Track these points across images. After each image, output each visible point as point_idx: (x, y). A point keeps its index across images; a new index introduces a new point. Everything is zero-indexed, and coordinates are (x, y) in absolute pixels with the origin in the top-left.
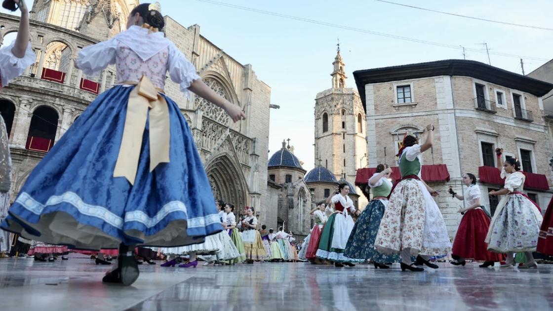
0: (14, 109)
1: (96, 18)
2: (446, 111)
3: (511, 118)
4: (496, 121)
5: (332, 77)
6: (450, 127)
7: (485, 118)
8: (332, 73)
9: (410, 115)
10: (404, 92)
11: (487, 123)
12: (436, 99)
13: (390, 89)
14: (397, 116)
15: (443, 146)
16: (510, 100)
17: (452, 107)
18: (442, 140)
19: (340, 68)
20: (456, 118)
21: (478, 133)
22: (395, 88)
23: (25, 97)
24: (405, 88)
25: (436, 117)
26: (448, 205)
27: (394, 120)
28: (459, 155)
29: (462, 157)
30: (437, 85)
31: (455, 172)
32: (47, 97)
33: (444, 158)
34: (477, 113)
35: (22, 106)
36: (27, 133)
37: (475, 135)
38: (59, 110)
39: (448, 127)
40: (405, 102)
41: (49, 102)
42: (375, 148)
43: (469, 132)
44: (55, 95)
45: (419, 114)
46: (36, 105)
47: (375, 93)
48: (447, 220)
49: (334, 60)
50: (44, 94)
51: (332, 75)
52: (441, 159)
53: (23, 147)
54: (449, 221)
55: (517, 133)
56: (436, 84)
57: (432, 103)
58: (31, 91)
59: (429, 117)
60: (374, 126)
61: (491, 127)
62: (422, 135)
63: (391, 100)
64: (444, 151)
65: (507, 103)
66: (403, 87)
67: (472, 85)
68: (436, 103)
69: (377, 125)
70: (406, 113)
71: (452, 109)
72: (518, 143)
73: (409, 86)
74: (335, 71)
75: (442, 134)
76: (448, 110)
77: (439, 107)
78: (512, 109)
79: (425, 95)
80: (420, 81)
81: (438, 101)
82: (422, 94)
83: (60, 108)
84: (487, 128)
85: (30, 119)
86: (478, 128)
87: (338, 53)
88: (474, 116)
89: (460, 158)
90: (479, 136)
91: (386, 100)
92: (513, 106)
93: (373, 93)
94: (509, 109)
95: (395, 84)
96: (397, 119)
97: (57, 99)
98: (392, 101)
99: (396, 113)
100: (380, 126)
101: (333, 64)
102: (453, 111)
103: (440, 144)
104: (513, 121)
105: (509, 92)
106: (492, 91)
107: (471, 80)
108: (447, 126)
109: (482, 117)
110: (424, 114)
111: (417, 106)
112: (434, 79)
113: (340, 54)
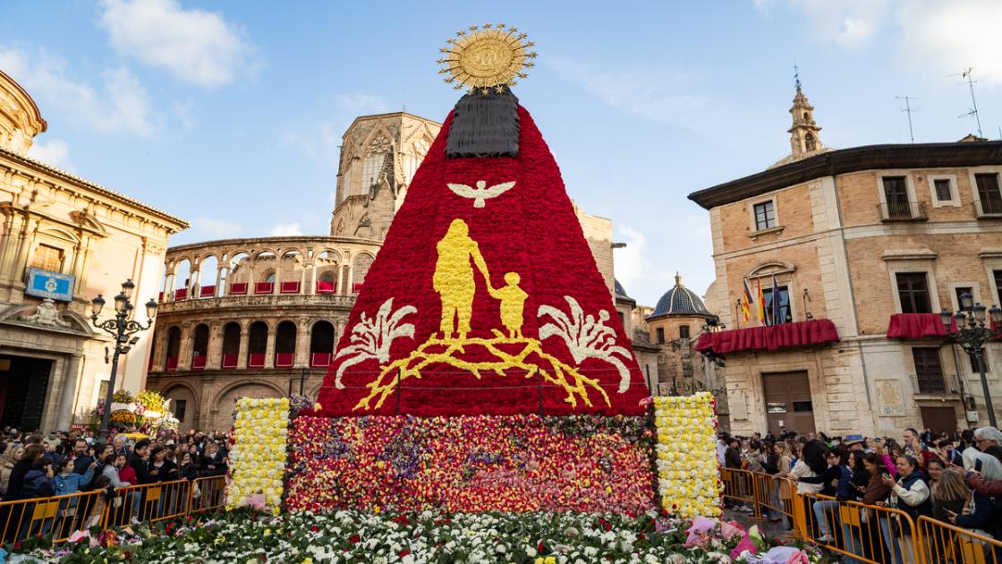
0: (296, 329)
1: (380, 192)
2: (827, 234)
3: (972, 219)
4: (929, 232)
5: (791, 134)
6: (836, 258)
7: (905, 232)
8: (790, 127)
9: (775, 246)
10: (765, 212)
11: (909, 240)
12: (812, 216)
13: (744, 210)
14: (754, 250)
15: (826, 288)
16: (969, 188)
17: (839, 226)
18: (824, 279)
19: (803, 117)
20: (845, 242)
21: (888, 260)
22: (751, 209)
23: (304, 315)
24: (767, 205)
25: (814, 244)
26: (838, 380)
27: (752, 256)
28: (854, 300)
29: (858, 302)
30: (813, 194)
31: (847, 329)
32: (321, 312)
33: (828, 308)
34: (885, 227)
35: (302, 324)
36: (309, 351)
37: (883, 265)
38: (333, 322)
39: (833, 259)
40: (767, 227)
41: (325, 316)
42: (728, 301)
43: (870, 262)
44: (328, 309)
45: (788, 243)
46: (314, 321)
47: (723, 220)
48: (839, 402)
49: (792, 105)
50: (319, 310)
51: (790, 131)
52: (824, 309)
53: (307, 365)
54: (842, 404)
55: (987, 243)
56: (811, 193)
57: (805, 224)
58: (307, 309)
59: (803, 246)
60: (725, 269)
61: (919, 245)
62: (793, 275)
63: (746, 227)
64: (827, 296)
65: (961, 194)
66: (764, 204)
67: (875, 182)
68: (812, 223)
69: (728, 267)
70: (766, 243)
71: (837, 230)
72: (987, 262)
73: (771, 201)
74: (794, 124)
75: (823, 270)
76: (830, 231)
77: (817, 228)
78: (973, 204)
79: (795, 212)
80: (787, 193)
81: (815, 219)
82: (791, 212)
83: (334, 320)
84: (912, 248)
85: (309, 337)
86: (888, 252)
87: (799, 90)
88: (882, 233)
89: (855, 306)
90: (891, 264)
91: (739, 228)
92: (976, 196)
93: (720, 220)
94: (964, 205)
95: (750, 203)
96: (757, 254)
97: (331, 312)
98: (748, 229)
99: (756, 245)
100: (732, 268)
101: (791, 111)
102: (840, 232)
103: (820, 286)
104: (975, 224)
105: (967, 174)
106: (923, 182)
107: (874, 174)
108: (830, 257)
109: (897, 233)
110: (794, 242)
111: (783, 232)
112: (807, 186)
113: (802, 91)
